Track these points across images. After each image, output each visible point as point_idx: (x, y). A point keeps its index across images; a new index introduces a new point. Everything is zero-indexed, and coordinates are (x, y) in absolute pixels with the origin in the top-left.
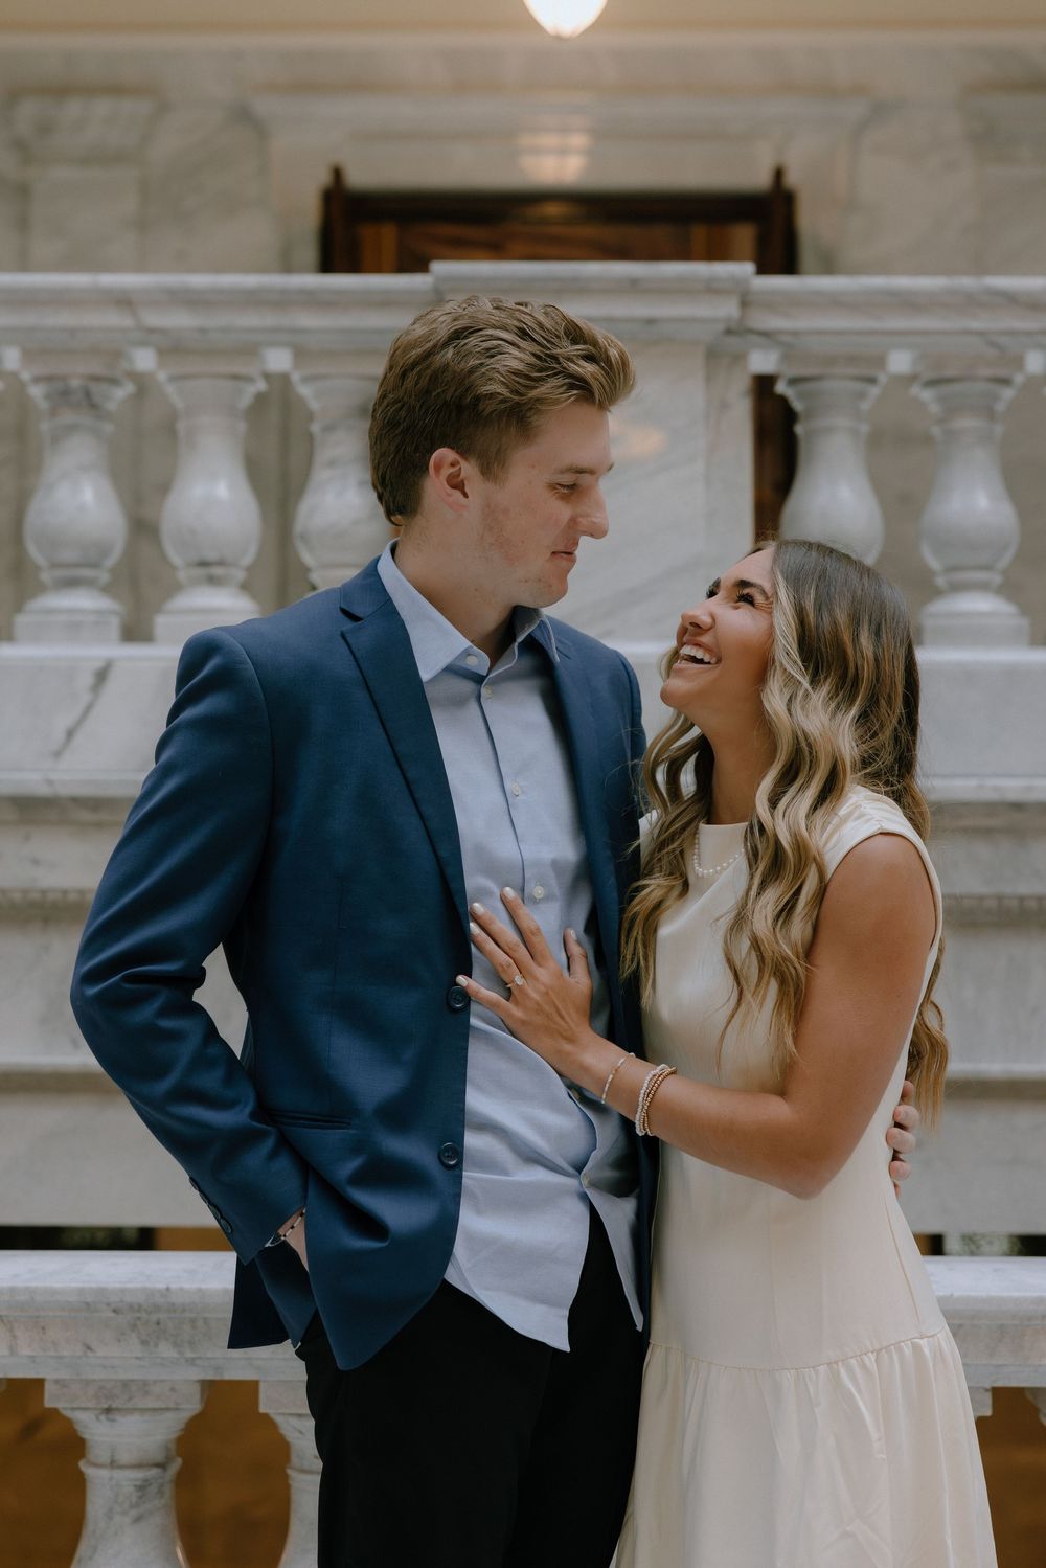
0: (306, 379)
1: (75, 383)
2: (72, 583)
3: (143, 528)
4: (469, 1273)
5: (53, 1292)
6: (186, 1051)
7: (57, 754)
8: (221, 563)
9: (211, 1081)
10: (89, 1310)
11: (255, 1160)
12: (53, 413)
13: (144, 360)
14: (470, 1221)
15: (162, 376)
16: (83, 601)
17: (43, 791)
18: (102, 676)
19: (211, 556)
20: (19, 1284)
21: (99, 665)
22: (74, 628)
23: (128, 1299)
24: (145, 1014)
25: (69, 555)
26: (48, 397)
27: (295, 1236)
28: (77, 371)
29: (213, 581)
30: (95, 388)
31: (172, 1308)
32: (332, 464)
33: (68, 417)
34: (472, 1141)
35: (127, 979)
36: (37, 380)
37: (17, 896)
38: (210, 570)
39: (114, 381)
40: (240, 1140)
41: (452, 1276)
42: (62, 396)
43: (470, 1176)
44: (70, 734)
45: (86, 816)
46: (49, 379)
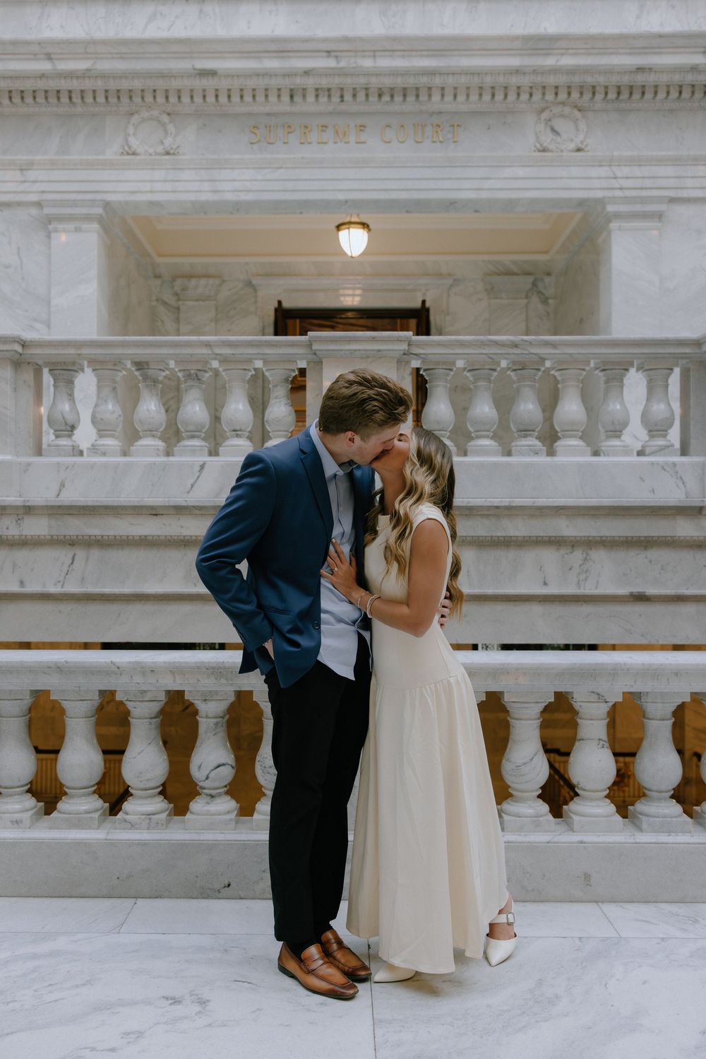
0: (267, 370)
1: (193, 372)
2: (193, 437)
3: (216, 419)
4: (325, 657)
5: (187, 663)
6: (236, 584)
7: (189, 492)
8: (240, 430)
9: (243, 595)
10: (199, 668)
11: (258, 621)
12: (186, 382)
13: (215, 364)
14: (324, 641)
15: (221, 369)
16: (196, 442)
17: (184, 504)
18: (202, 467)
19: (237, 428)
20: (176, 660)
21: (202, 463)
22: (193, 451)
23: (211, 665)
24: (223, 572)
25: (191, 428)
26: (184, 377)
27: (269, 646)
28: (193, 368)
29: (238, 436)
30: (198, 373)
31: (225, 668)
32: (276, 398)
33: (190, 383)
34: (323, 616)
35: (217, 562)
36: (180, 371)
37: (176, 538)
38: (237, 432)
39: (205, 371)
40: (252, 615)
41: (319, 658)
42: (189, 376)
43: (323, 627)
44: (192, 486)
45: (198, 512)
46: (184, 370)
